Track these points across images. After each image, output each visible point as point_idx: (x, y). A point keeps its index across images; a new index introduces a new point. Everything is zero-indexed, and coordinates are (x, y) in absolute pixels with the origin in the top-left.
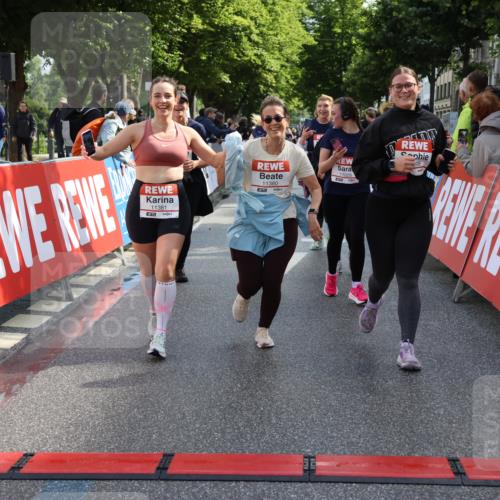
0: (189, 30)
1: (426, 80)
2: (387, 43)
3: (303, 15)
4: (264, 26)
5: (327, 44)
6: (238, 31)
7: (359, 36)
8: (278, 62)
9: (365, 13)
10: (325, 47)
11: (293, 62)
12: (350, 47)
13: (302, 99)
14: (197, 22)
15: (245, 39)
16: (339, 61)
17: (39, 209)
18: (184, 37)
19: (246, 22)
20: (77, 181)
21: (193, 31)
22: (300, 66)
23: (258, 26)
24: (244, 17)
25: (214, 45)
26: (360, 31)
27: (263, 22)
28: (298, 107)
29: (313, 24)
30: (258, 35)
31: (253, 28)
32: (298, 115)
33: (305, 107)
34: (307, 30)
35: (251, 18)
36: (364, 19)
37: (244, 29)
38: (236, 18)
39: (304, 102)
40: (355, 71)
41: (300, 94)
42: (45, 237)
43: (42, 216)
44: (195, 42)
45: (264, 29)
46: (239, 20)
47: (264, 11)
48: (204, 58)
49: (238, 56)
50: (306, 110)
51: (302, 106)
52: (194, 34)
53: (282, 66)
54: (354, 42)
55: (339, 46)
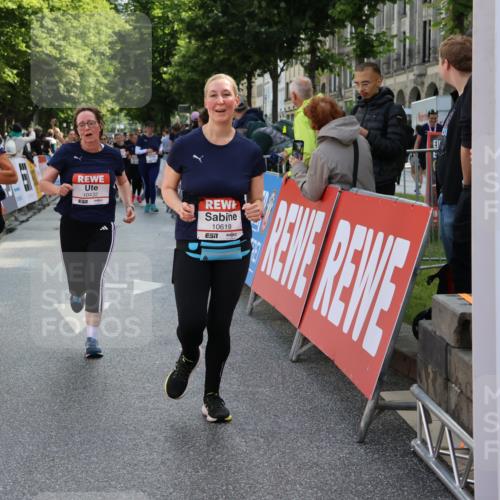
1: (267, 76)
4: (59, 9)
6: (26, 13)
7: (182, 21)
12: (174, 35)
16: (161, 52)
26: (184, 15)
28: (112, 112)
31: (46, 11)
32: (113, 121)
33: (121, 111)
34: (118, 12)
37: (35, 13)
40: (180, 64)
49: (28, 47)
50: (123, 114)
54: (176, 27)
55: (161, 33)
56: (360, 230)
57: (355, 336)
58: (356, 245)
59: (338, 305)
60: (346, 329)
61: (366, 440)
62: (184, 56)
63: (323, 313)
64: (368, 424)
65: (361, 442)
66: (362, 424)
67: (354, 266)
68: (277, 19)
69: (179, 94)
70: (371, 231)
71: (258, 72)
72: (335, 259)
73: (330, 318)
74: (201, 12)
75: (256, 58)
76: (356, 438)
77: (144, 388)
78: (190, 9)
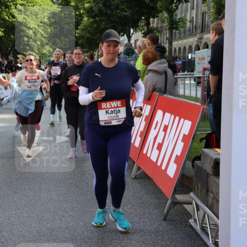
1: (125, 36)
2: (101, 13)
7: (85, 9)
12: (81, 15)
15: (13, 7)
26: (86, 5)
32: (50, 56)
34: (54, 3)
40: (83, 30)
49: (9, 18)
54: (82, 12)
56: (168, 115)
57: (163, 168)
58: (165, 122)
59: (156, 152)
60: (159, 164)
61: (167, 219)
62: (85, 26)
63: (148, 155)
64: (168, 211)
65: (165, 219)
66: (165, 211)
67: (164, 133)
70: (173, 116)
71: (122, 34)
72: (155, 128)
73: (151, 158)
74: (94, 4)
76: (162, 218)
78: (89, 2)
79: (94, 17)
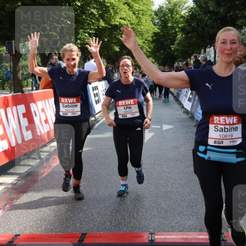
0: (98, 27)
1: (212, 48)
2: (193, 30)
3: (153, 18)
4: (134, 24)
5: (165, 32)
6: (122, 26)
7: (179, 28)
8: (142, 41)
9: (182, 17)
10: (164, 33)
11: (149, 41)
12: (176, 33)
13: (154, 58)
14: (102, 24)
16: (171, 40)
17: (24, 115)
18: (96, 30)
19: (125, 22)
20: (43, 101)
21: (100, 27)
22: (152, 42)
23: (131, 24)
24: (125, 20)
25: (110, 34)
26: (180, 25)
27: (134, 22)
29: (158, 22)
30: (131, 28)
31: (129, 25)
33: (155, 62)
34: (155, 25)
35: (128, 21)
36: (182, 20)
38: (120, 20)
39: (155, 59)
40: (178, 44)
41: (153, 56)
42: (27, 129)
43: (26, 119)
44: (102, 33)
45: (134, 26)
46: (122, 21)
47: (134, 17)
48: (106, 40)
50: (156, 63)
51: (154, 61)
52: (101, 29)
53: (144, 43)
54: (177, 30)
55: (171, 32)
62: (180, 41)
68: (216, 26)
69: (177, 55)
71: (209, 46)
74: (186, 24)
75: (208, 41)
77: (169, 165)
78: (183, 23)
79: (187, 34)
